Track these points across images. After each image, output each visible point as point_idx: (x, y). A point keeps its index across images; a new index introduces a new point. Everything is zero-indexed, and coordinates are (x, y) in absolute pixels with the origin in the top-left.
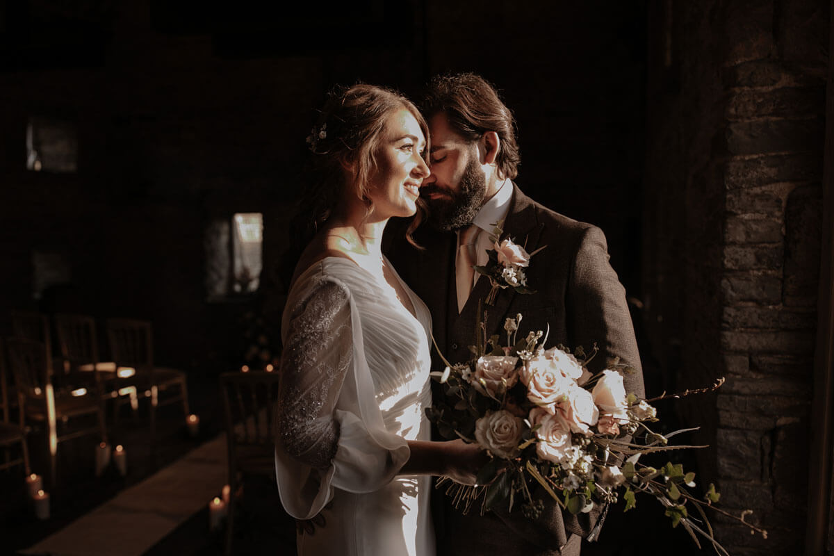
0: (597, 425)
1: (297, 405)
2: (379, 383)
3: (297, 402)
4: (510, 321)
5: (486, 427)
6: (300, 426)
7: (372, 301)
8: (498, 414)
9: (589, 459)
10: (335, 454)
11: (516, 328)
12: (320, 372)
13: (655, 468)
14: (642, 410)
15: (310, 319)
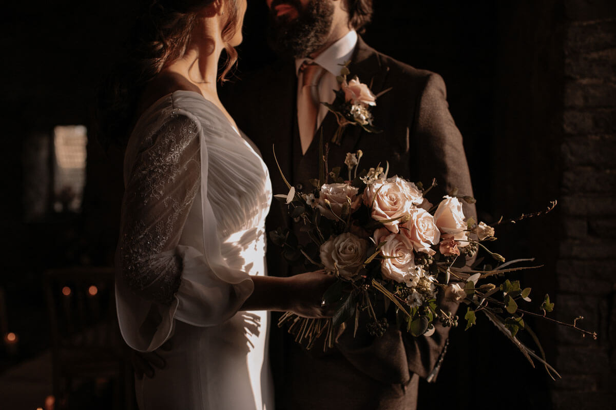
0: (439, 245)
1: (142, 238)
2: (222, 218)
3: (142, 236)
4: (351, 156)
5: (331, 249)
6: (144, 260)
7: (220, 136)
8: (342, 237)
9: (431, 278)
10: (178, 287)
11: (357, 163)
12: (166, 206)
13: (494, 284)
14: (481, 229)
15: (160, 152)
